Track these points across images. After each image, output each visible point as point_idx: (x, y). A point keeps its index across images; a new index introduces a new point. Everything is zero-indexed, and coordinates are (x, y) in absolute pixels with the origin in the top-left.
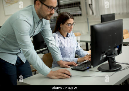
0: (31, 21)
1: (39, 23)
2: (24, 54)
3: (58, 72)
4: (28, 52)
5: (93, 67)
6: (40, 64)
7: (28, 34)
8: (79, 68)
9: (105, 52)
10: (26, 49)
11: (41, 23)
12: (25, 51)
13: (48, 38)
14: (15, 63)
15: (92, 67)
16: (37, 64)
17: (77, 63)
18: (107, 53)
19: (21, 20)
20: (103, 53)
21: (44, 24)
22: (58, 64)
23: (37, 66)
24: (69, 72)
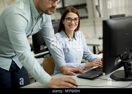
0: (28, 16)
1: (39, 19)
2: (18, 57)
3: (61, 80)
4: (23, 54)
5: (106, 75)
6: (38, 69)
7: (24, 32)
8: (87, 75)
9: (120, 56)
10: (21, 50)
11: (41, 19)
12: (20, 53)
13: (50, 39)
14: (9, 68)
15: (104, 74)
16: (34, 70)
17: (84, 70)
18: (122, 57)
19: (15, 14)
20: (117, 57)
21: (44, 21)
22: (61, 71)
23: (34, 72)
24: (74, 80)
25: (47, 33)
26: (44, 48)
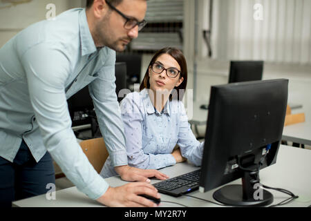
9: (236, 157)
12: (47, 132)
14: (13, 157)
18: (241, 160)
20: (231, 159)
25: (103, 93)
26: (81, 116)
